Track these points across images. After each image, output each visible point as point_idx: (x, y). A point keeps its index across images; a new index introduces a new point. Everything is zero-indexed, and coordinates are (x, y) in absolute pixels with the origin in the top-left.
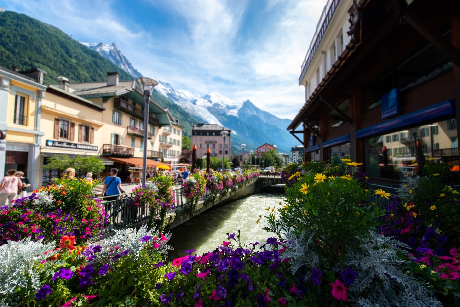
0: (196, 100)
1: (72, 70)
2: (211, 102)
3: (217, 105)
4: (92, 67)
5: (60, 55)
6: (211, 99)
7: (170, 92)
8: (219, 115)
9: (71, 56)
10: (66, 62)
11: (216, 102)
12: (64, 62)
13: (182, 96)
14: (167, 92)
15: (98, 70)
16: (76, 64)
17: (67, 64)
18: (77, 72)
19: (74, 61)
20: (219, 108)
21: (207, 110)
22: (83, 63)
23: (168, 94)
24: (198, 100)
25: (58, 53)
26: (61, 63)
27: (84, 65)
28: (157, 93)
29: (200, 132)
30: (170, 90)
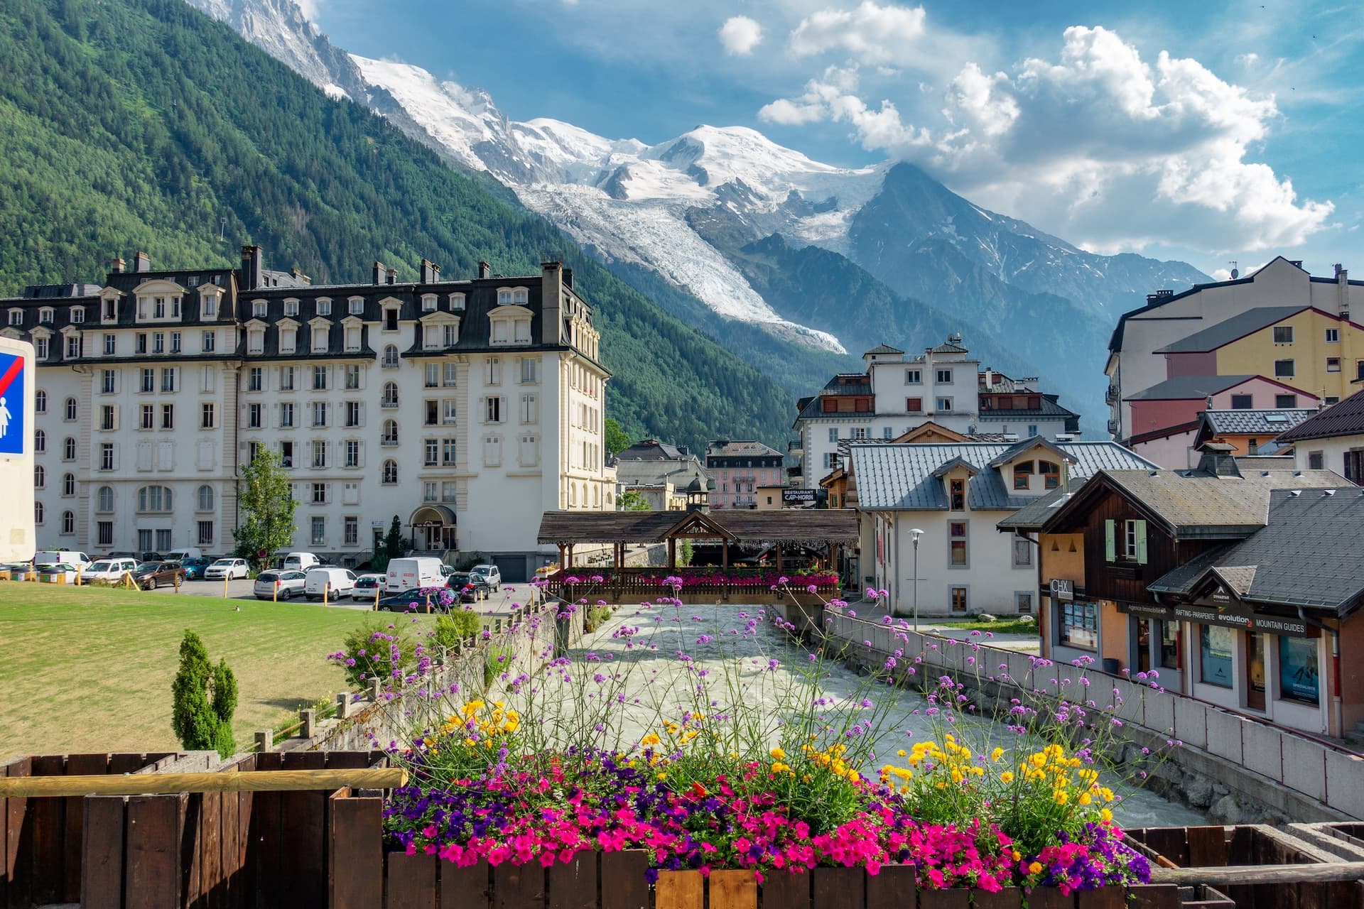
0: (622, 172)
1: (92, 100)
2: (700, 176)
3: (734, 190)
4: (164, 72)
5: (34, 32)
6: (701, 163)
7: (488, 135)
8: (750, 249)
9: (72, 30)
10: (62, 62)
11: (730, 177)
12: (54, 65)
13: (554, 152)
14: (473, 134)
15: (189, 83)
16: (100, 63)
17: (70, 73)
18: (113, 108)
19: (88, 49)
20: (748, 208)
21: (681, 224)
22: (126, 56)
23: (480, 148)
24: (632, 170)
25: (27, 23)
26: (45, 70)
27: (130, 65)
28: (444, 166)
29: (722, 462)
30: (488, 124)
